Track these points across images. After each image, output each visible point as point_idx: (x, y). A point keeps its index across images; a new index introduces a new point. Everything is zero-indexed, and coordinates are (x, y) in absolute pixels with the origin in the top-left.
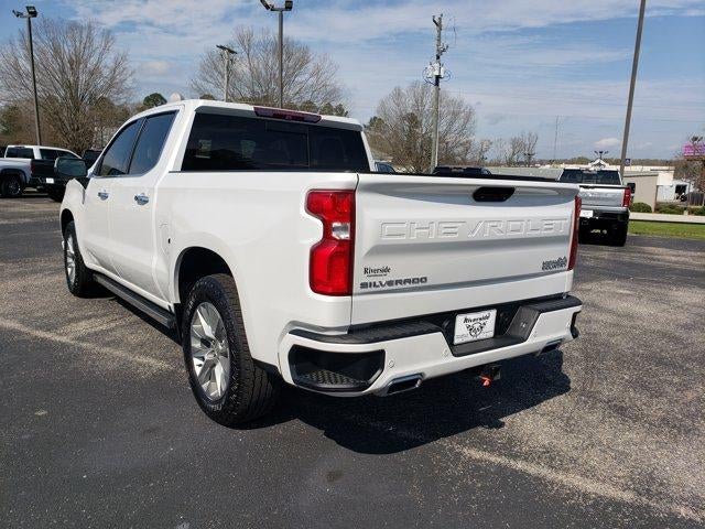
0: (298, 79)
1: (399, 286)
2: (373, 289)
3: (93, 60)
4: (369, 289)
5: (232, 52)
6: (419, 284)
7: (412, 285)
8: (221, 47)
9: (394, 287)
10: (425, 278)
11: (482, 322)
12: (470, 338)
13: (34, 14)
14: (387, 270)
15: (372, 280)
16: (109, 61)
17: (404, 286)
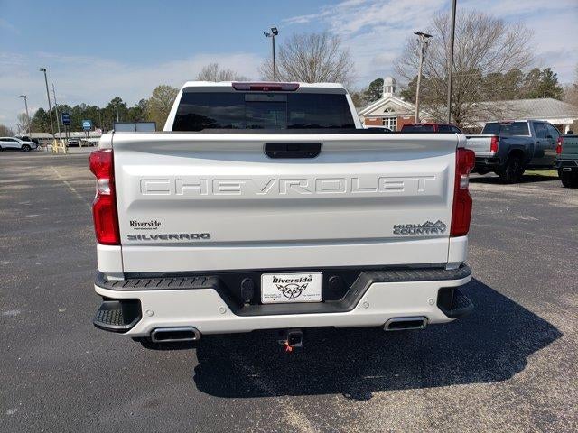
0: (491, 50)
1: (174, 240)
2: (143, 241)
3: (325, 60)
4: (138, 241)
5: (427, 36)
6: (201, 239)
7: (191, 240)
8: (418, 33)
9: (169, 241)
10: (208, 235)
11: (300, 284)
12: (284, 299)
13: (276, 33)
14: (157, 224)
15: (141, 232)
16: (336, 59)
17: (180, 241)
